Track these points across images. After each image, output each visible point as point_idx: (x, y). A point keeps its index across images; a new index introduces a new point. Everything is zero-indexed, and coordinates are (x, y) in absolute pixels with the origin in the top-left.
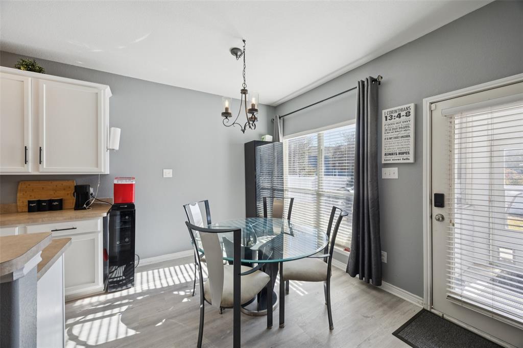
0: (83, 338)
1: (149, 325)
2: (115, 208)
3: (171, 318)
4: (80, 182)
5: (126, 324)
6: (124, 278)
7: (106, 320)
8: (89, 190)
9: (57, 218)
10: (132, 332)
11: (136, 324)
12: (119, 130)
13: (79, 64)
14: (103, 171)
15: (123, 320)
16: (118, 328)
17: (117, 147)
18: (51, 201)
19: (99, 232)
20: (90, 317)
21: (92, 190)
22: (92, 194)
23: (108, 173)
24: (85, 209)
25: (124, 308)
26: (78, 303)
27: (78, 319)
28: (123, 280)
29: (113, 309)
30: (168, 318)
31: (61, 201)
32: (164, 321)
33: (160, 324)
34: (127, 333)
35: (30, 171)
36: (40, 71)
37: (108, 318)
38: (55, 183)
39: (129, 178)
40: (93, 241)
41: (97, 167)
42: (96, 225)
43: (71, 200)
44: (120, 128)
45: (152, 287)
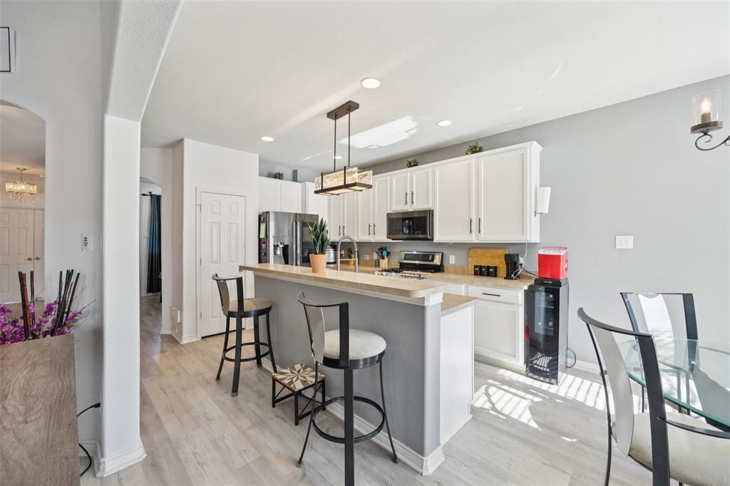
0: (494, 399)
1: (553, 430)
2: (539, 282)
3: (583, 443)
4: (511, 251)
5: (532, 414)
6: (548, 370)
7: (510, 395)
8: (518, 260)
9: (488, 283)
10: (533, 424)
11: (541, 420)
12: (548, 189)
13: (510, 127)
14: (528, 239)
15: (530, 408)
16: (524, 411)
17: (546, 210)
18: (488, 268)
19: (520, 305)
20: (505, 387)
21: (521, 260)
22: (521, 265)
23: (538, 241)
24: (512, 279)
25: (537, 399)
26: (502, 371)
27: (496, 383)
28: (546, 372)
29: (527, 393)
30: (581, 441)
31: (495, 268)
32: (574, 440)
33: (569, 440)
34: (529, 421)
35: (474, 239)
36: (481, 150)
37: (519, 399)
38: (492, 251)
39: (560, 248)
40: (515, 314)
41: (523, 235)
42: (517, 296)
43: (503, 269)
44: (549, 186)
45: (580, 398)
